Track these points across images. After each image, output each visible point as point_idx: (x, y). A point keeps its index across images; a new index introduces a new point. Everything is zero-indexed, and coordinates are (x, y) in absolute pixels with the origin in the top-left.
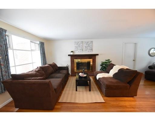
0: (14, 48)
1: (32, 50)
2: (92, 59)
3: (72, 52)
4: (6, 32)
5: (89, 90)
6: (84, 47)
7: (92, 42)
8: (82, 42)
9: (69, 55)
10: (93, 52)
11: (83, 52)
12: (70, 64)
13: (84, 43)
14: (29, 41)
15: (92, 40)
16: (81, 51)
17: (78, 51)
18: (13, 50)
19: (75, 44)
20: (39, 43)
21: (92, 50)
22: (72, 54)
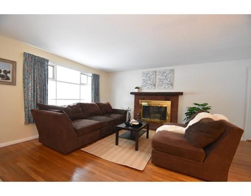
0: (57, 80)
1: (81, 84)
2: (170, 102)
3: (136, 88)
4: (48, 62)
5: (135, 149)
6: (158, 80)
7: (172, 71)
8: (154, 72)
9: (132, 93)
10: (173, 88)
11: (155, 88)
12: (134, 108)
13: (157, 74)
14: (79, 73)
15: (172, 68)
16: (152, 87)
17: (147, 87)
18: (56, 81)
19: (143, 76)
20: (91, 75)
21: (172, 85)
22: (136, 91)
